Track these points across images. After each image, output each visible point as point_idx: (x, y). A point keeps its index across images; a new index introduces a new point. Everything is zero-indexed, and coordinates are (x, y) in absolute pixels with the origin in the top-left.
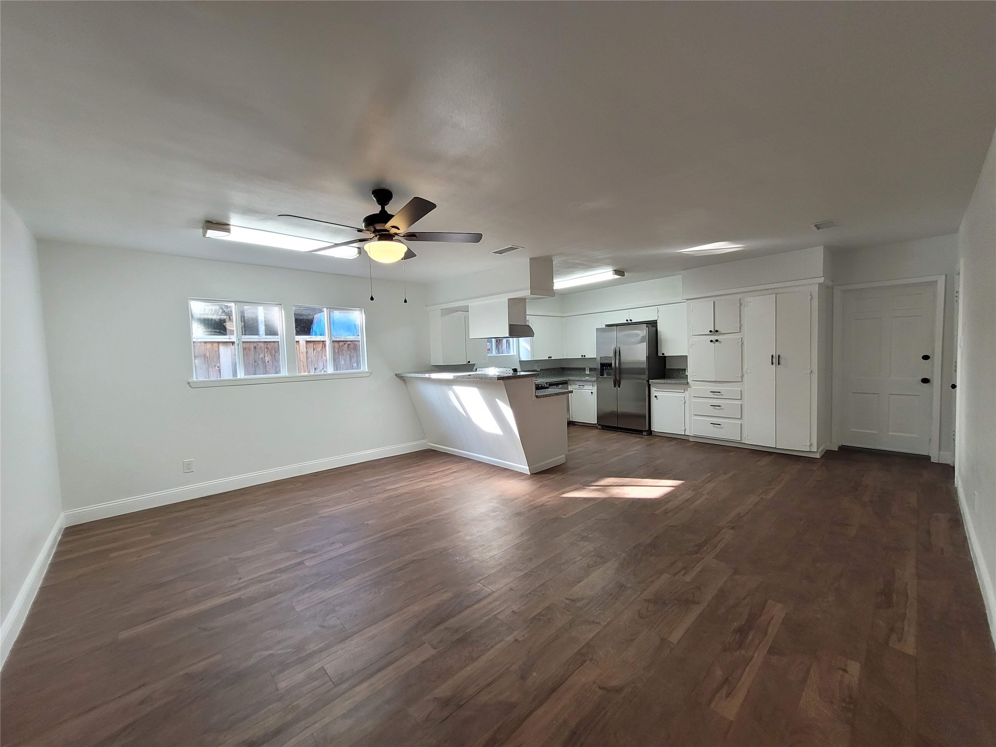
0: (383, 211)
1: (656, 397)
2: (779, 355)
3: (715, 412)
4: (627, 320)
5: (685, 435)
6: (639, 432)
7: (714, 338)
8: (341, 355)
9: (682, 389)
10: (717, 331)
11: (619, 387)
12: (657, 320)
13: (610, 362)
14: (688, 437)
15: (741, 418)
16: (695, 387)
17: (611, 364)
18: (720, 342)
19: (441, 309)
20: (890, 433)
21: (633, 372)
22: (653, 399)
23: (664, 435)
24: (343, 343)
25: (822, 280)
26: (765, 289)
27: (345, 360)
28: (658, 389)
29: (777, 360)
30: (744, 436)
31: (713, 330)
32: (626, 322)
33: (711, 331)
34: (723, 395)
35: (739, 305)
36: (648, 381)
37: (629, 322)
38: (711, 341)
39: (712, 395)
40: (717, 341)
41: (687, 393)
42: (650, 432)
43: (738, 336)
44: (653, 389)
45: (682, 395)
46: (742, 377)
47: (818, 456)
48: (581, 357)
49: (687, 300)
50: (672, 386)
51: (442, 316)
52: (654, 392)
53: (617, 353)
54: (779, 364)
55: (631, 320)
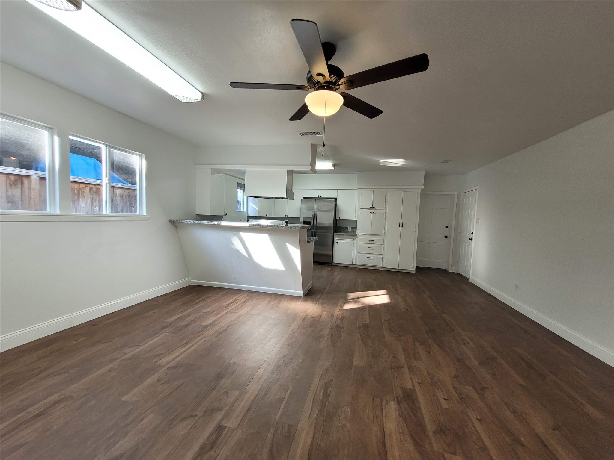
1: (337, 243)
4: (318, 196)
5: (352, 264)
7: (372, 211)
8: (82, 197)
9: (352, 239)
10: (374, 207)
12: (336, 198)
15: (383, 254)
16: (361, 238)
18: (375, 214)
19: (212, 169)
20: (433, 260)
22: (336, 245)
23: (339, 265)
24: (84, 185)
26: (398, 188)
27: (86, 203)
28: (338, 238)
29: (401, 225)
30: (383, 263)
32: (318, 197)
33: (371, 207)
34: (374, 242)
35: (385, 195)
37: (320, 197)
38: (371, 213)
39: (369, 242)
40: (374, 213)
41: (355, 241)
43: (384, 211)
44: (335, 238)
45: (352, 242)
46: (385, 232)
49: (359, 188)
50: (347, 236)
51: (211, 174)
52: (336, 240)
53: (315, 216)
55: (321, 196)
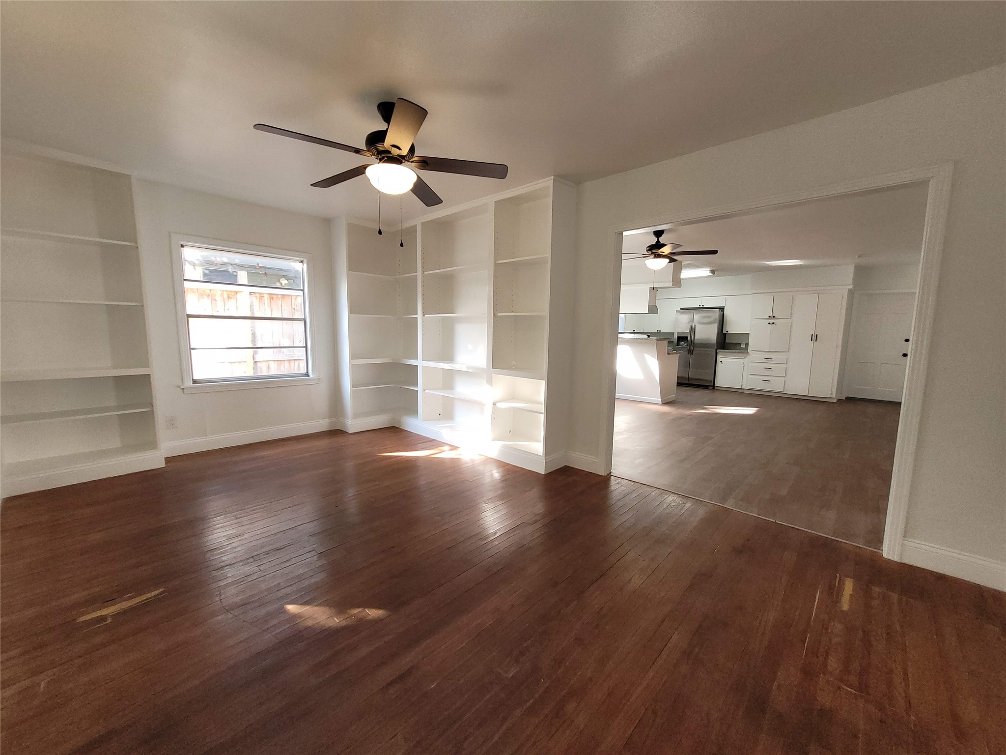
0: (658, 241)
1: (721, 362)
2: (817, 335)
3: (767, 372)
6: (705, 387)
7: (771, 321)
10: (774, 317)
11: (692, 354)
13: (686, 336)
14: (743, 390)
16: (753, 355)
17: (687, 337)
21: (705, 345)
25: (851, 287)
29: (815, 338)
31: (771, 316)
33: (770, 317)
36: (716, 350)
37: (701, 306)
38: (769, 323)
39: (765, 361)
40: (773, 323)
42: (714, 387)
44: (719, 357)
45: (743, 361)
47: (835, 401)
48: (656, 332)
54: (816, 341)
55: (703, 306)
